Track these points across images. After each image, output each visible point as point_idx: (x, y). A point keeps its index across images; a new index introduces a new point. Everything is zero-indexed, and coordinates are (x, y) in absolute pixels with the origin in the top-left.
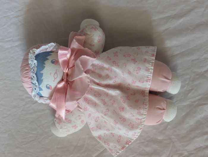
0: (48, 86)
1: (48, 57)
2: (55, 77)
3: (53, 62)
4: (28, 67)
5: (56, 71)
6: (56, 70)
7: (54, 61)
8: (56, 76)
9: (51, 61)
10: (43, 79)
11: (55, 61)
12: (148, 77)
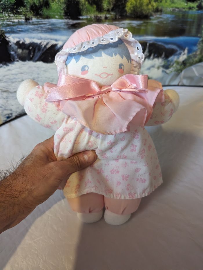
0: (86, 68)
1: (125, 58)
2: (102, 76)
3: (121, 66)
4: (102, 33)
5: (110, 75)
6: (112, 75)
7: (123, 67)
8: (104, 76)
9: (121, 64)
10: (93, 58)
11: (123, 69)
12: (135, 194)
